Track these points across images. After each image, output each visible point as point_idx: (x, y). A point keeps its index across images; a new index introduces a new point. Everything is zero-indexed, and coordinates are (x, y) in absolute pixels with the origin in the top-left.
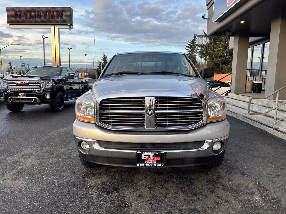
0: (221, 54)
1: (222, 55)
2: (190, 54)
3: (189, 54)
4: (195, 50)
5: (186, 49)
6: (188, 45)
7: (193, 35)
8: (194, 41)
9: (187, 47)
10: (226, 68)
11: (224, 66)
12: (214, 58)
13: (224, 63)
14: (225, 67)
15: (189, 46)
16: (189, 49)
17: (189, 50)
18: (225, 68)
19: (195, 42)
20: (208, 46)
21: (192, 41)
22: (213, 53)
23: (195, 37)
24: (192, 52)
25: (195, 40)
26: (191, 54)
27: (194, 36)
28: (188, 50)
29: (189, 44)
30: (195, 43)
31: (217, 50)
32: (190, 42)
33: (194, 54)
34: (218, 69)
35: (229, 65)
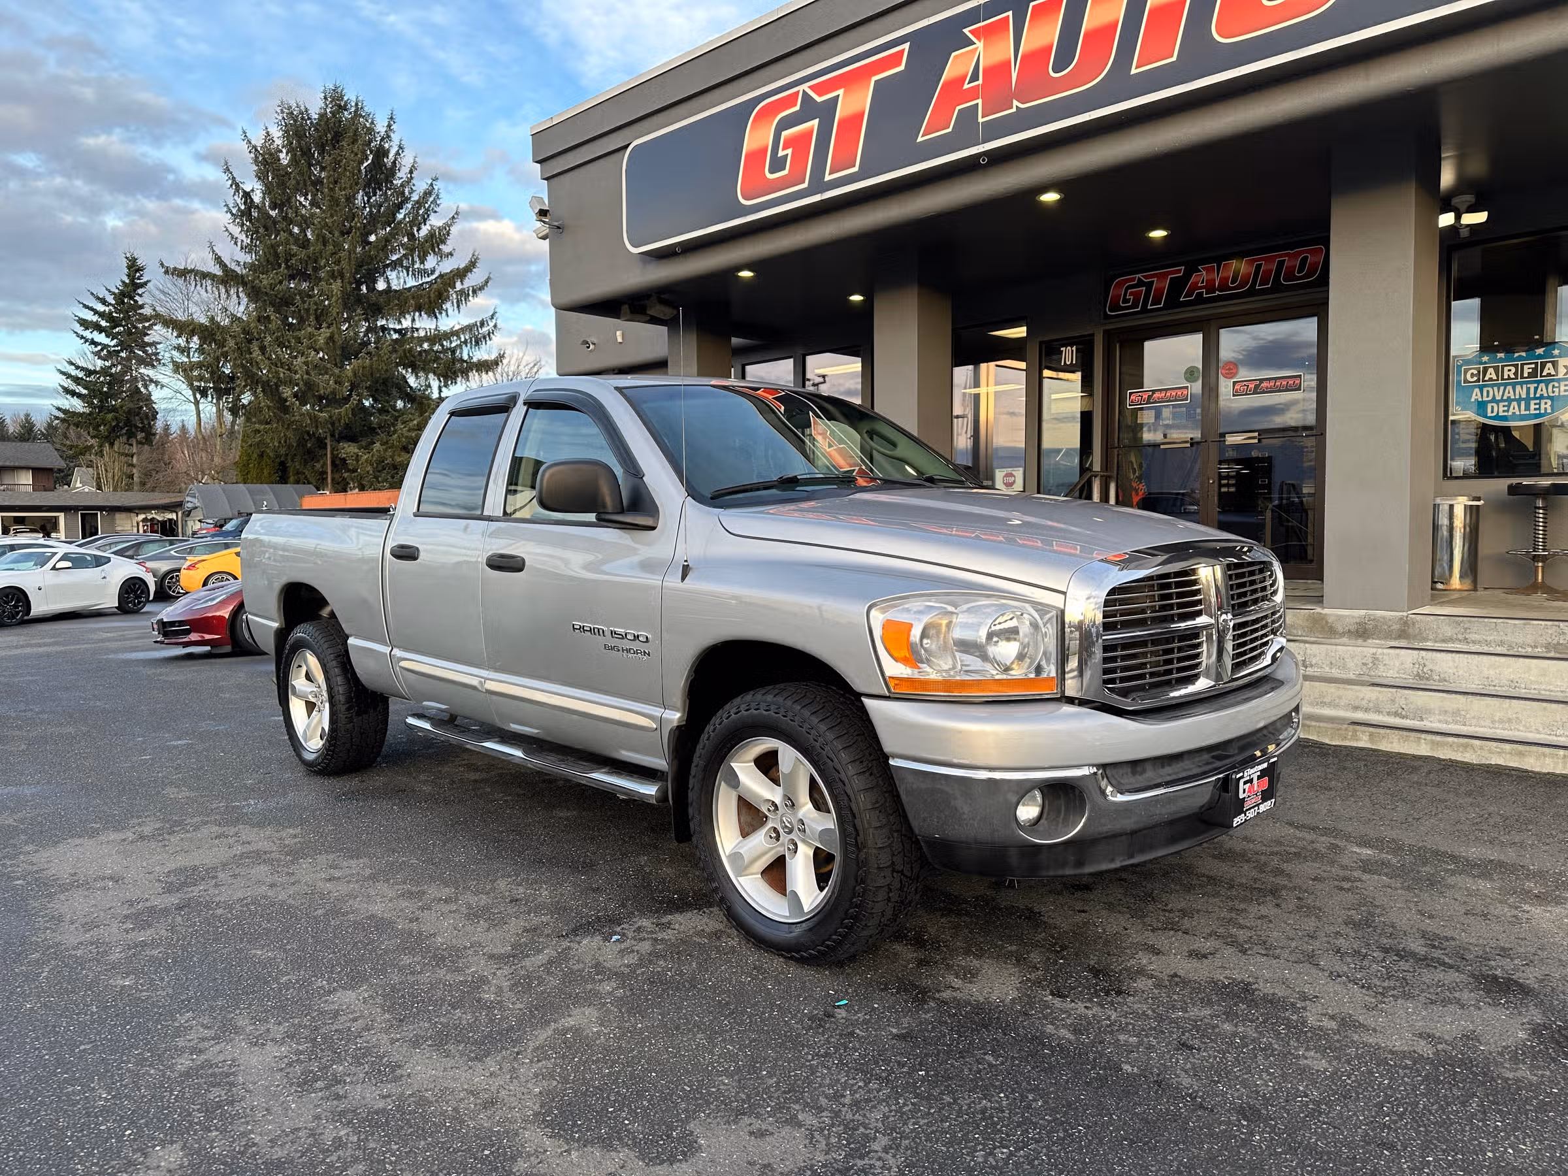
0: (327, 384)
1: (334, 393)
2: (113, 370)
3: (104, 371)
4: (145, 352)
5: (82, 337)
6: (90, 316)
7: (125, 263)
8: (132, 298)
9: (84, 323)
10: (366, 461)
11: (349, 449)
12: (293, 404)
13: (350, 436)
14: (357, 458)
15: (103, 323)
16: (101, 338)
17: (105, 346)
18: (357, 461)
19: (140, 301)
20: (248, 336)
21: (121, 297)
22: (282, 375)
23: (138, 270)
24: (128, 359)
25: (140, 291)
26: (123, 373)
27: (129, 267)
28: (93, 343)
29: (101, 308)
30: (142, 307)
31: (306, 363)
32: (104, 302)
33: (142, 371)
34: (318, 466)
35: (377, 446)
